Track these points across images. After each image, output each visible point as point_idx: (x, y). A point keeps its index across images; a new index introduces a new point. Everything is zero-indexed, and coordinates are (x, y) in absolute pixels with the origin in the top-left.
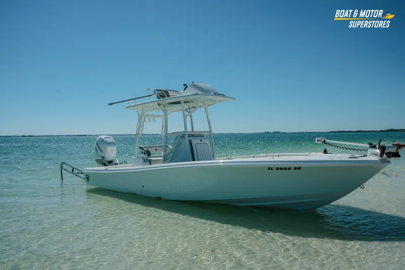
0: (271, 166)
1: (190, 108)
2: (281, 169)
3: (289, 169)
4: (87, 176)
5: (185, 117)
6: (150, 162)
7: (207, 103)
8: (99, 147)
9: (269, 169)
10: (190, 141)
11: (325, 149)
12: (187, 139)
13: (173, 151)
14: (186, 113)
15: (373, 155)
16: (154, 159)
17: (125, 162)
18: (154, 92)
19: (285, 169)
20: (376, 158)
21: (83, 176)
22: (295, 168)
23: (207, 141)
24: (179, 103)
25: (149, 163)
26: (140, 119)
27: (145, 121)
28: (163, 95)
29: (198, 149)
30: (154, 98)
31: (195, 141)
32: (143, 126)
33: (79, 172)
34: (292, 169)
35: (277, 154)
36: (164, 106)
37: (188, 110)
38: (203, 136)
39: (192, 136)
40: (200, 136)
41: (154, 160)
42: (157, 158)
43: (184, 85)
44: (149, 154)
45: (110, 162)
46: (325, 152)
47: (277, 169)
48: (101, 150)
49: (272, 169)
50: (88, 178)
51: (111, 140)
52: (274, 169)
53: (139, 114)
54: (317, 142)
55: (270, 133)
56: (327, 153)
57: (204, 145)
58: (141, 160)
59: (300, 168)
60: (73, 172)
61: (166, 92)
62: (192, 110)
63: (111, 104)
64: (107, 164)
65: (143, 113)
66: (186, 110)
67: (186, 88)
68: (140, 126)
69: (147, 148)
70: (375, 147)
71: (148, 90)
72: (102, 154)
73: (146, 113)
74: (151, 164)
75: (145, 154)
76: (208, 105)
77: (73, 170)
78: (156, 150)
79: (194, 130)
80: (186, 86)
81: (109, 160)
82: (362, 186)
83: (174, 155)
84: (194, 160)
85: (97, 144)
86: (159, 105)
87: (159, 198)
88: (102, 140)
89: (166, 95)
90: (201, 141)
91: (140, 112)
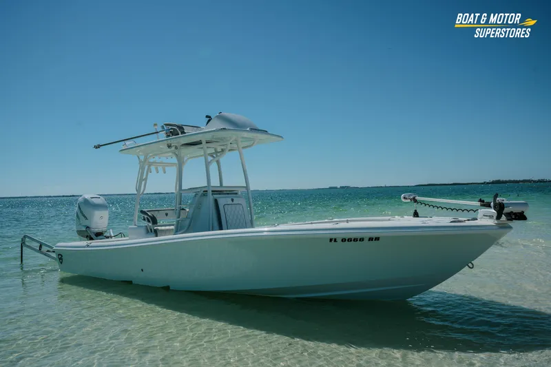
0: (334, 237)
1: (216, 152)
2: (350, 240)
3: (362, 240)
4: (59, 255)
5: (207, 164)
6: (156, 233)
7: (241, 145)
8: (82, 212)
9: (331, 240)
10: (216, 201)
11: (416, 211)
12: (211, 198)
13: (191, 217)
14: (210, 158)
15: (485, 218)
16: (163, 228)
17: (121, 235)
18: (163, 127)
19: (355, 240)
20: (491, 222)
21: (54, 255)
22: (370, 239)
23: (243, 202)
24: (199, 143)
25: (154, 235)
26: (142, 168)
27: (149, 170)
28: (175, 131)
29: (228, 214)
30: (162, 136)
31: (222, 201)
32: (146, 179)
33: (49, 249)
34: (366, 240)
35: (346, 219)
36: (176, 148)
37: (215, 156)
38: (236, 194)
39: (220, 192)
40: (231, 193)
41: (162, 231)
42: (167, 228)
43: (207, 117)
44: (154, 221)
45: (99, 235)
46: (416, 214)
47: (344, 240)
48: (84, 216)
49: (335, 240)
50: (60, 258)
51: (101, 201)
52: (339, 240)
53: (140, 162)
54: (403, 200)
55: (336, 188)
56: (418, 216)
57: (238, 206)
58: (143, 231)
59: (377, 239)
60: (40, 249)
61: (181, 128)
62: (219, 154)
63: (97, 147)
64: (93, 236)
65: (146, 159)
66: (211, 155)
67: (209, 121)
68: (142, 180)
69: (153, 213)
70: (488, 205)
71: (155, 125)
72: (87, 223)
73: (152, 160)
74: (157, 236)
75: (149, 221)
76: (243, 148)
77: (41, 247)
78: (167, 214)
79: (224, 185)
80: (209, 118)
81: (96, 230)
82: (470, 265)
83: (191, 221)
84: (221, 228)
85: (79, 207)
86: (169, 146)
87: (167, 288)
88: (86, 202)
89: (180, 132)
90: (232, 200)
91: (142, 158)
